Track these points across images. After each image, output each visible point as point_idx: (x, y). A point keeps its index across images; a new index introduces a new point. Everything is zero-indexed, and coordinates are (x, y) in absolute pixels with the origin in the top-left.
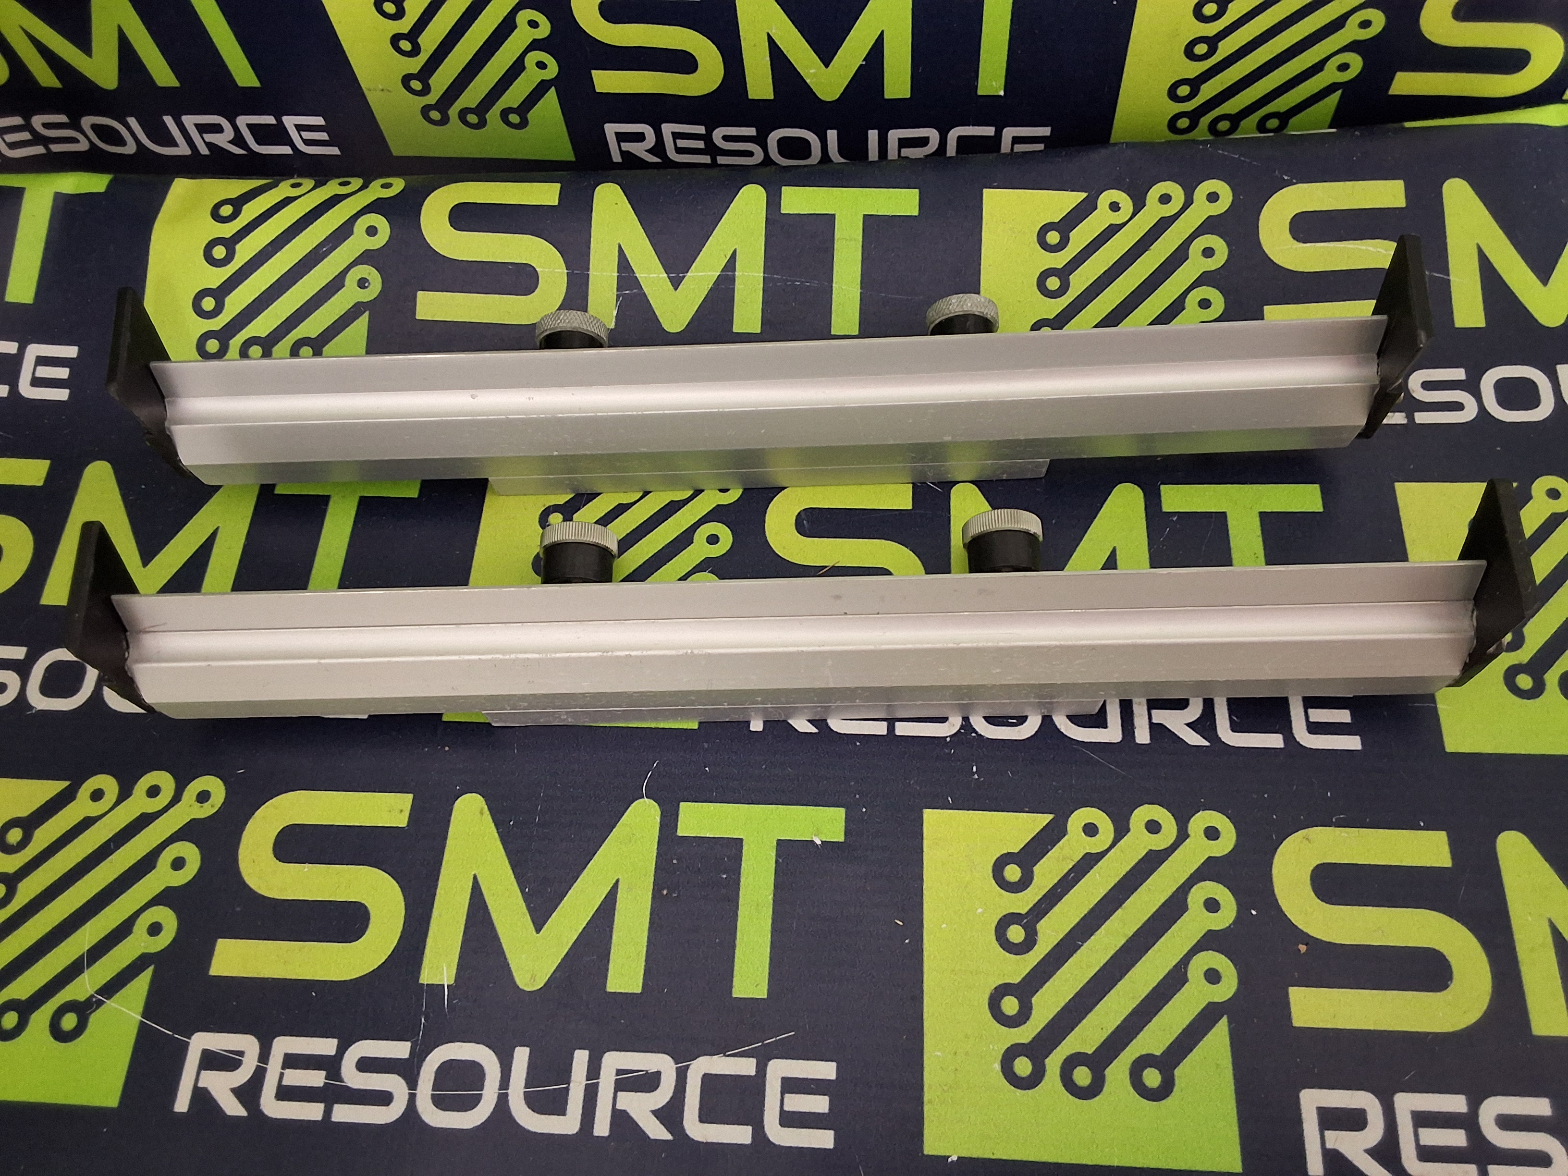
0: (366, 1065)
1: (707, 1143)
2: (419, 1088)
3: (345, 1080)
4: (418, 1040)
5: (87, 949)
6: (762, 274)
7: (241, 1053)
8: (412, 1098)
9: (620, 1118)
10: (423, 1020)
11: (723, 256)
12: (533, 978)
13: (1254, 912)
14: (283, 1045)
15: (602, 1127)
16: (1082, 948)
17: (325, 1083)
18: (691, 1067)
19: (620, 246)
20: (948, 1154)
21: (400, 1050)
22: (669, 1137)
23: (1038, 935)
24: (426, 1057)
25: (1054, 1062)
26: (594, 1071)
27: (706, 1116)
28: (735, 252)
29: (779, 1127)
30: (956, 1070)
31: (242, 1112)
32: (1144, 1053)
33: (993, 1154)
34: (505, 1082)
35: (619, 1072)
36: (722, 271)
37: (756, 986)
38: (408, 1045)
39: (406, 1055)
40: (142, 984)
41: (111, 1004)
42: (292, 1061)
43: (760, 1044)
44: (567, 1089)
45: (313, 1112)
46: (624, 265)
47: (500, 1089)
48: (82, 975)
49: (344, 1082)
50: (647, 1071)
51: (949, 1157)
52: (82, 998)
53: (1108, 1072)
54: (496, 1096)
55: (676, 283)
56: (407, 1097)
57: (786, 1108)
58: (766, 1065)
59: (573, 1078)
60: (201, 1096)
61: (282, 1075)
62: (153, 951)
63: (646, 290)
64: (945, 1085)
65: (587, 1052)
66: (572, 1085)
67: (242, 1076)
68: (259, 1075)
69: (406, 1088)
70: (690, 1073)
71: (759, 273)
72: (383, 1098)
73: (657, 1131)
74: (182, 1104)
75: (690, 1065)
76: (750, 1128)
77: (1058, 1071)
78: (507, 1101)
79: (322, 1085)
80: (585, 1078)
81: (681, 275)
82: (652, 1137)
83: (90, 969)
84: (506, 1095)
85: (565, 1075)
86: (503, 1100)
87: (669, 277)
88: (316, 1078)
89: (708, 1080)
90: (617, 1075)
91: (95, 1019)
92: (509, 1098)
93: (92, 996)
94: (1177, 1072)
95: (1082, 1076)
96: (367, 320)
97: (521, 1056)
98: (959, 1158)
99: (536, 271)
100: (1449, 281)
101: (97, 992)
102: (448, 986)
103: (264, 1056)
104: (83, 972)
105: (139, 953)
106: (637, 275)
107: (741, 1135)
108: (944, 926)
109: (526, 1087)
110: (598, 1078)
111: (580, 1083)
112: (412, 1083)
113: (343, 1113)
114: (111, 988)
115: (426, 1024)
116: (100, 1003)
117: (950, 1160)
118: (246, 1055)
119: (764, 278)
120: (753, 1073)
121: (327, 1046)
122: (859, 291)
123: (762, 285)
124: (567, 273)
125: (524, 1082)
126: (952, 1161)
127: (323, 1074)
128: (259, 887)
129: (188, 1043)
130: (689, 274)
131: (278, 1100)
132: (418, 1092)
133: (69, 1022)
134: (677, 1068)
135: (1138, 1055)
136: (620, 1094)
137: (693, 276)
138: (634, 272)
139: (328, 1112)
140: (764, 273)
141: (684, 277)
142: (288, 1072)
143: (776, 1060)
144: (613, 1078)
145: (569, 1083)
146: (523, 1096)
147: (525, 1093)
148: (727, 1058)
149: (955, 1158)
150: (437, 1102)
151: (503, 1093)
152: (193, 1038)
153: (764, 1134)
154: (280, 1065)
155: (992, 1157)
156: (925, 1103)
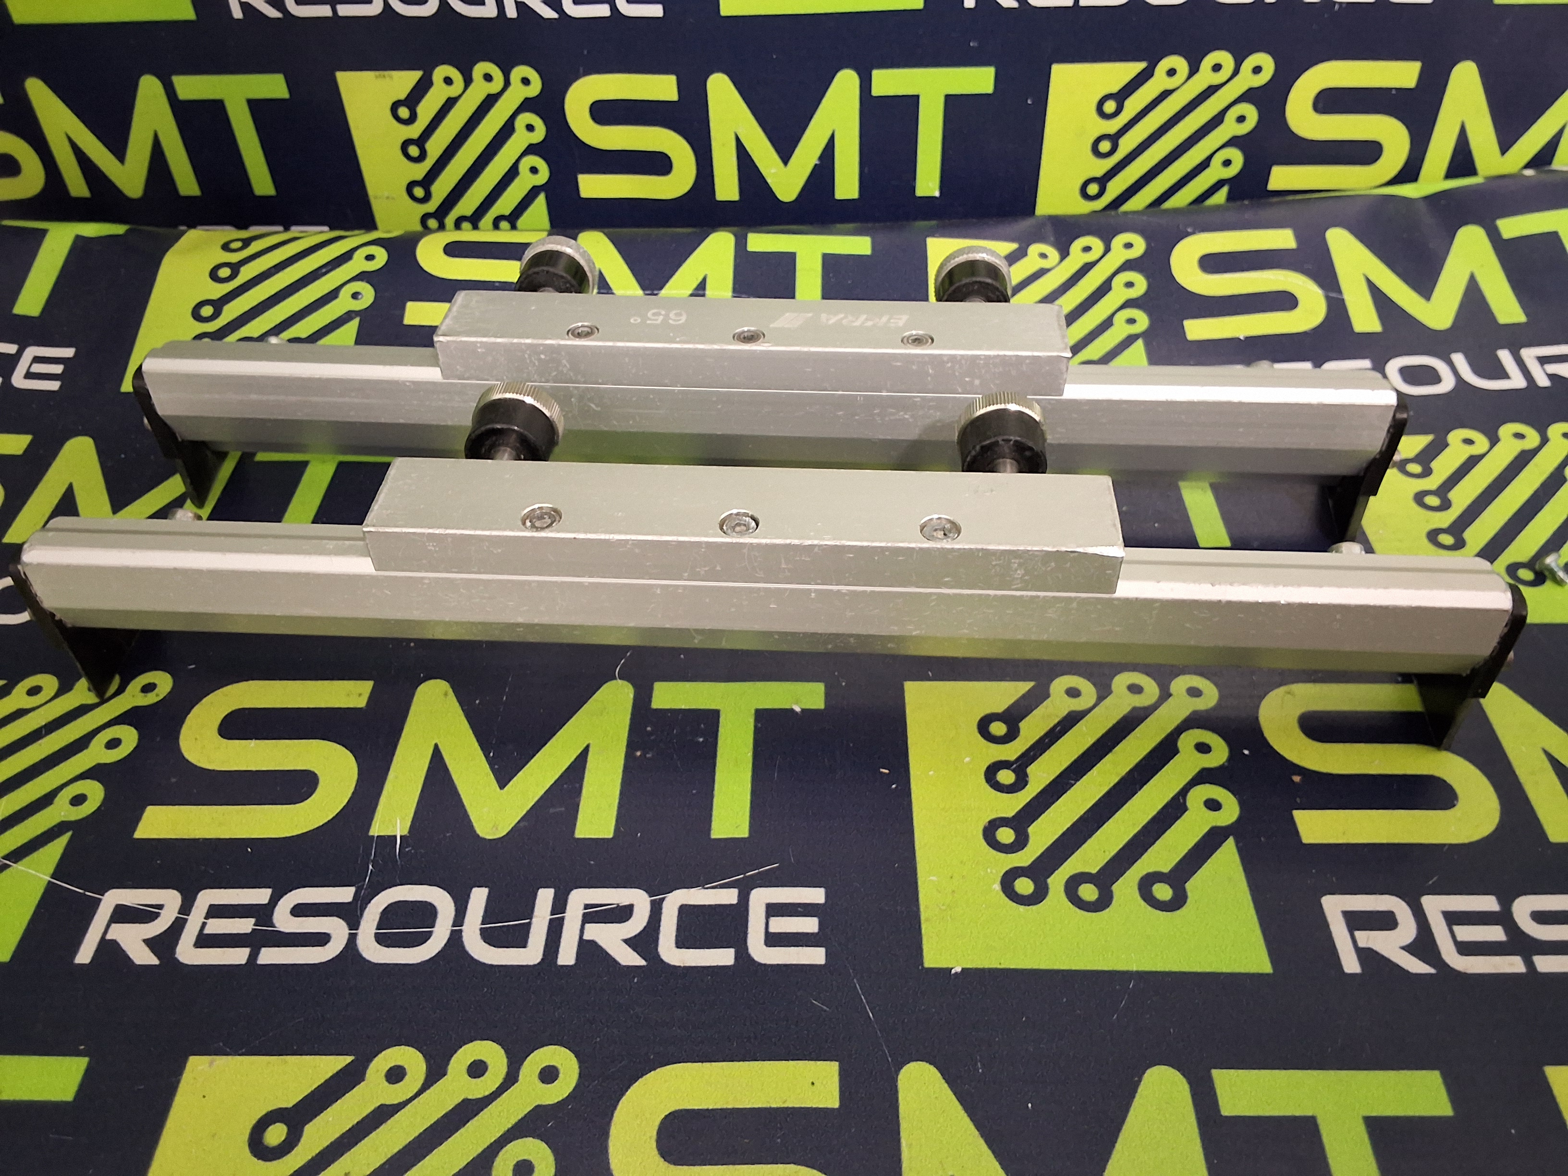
0: (302, 910)
1: (685, 967)
2: (361, 927)
3: (277, 925)
4: (364, 885)
6: (730, 293)
7: (161, 907)
8: (352, 938)
9: (588, 947)
10: (371, 867)
11: (694, 279)
12: (496, 827)
13: (1246, 752)
14: (209, 897)
15: (567, 956)
16: (1074, 786)
17: (254, 930)
18: (667, 899)
19: (600, 270)
20: (950, 966)
21: (345, 894)
22: (643, 963)
23: (1029, 776)
24: (371, 900)
25: (1057, 881)
26: (559, 906)
27: (682, 942)
28: (706, 276)
29: (764, 947)
30: (953, 891)
31: (154, 961)
32: (1151, 870)
33: (1000, 964)
34: (459, 919)
35: (587, 906)
36: (695, 288)
37: (737, 827)
38: (352, 890)
39: (349, 899)
40: (56, 849)
41: (17, 867)
42: (218, 911)
43: (743, 876)
44: (529, 924)
45: (238, 956)
46: (603, 284)
47: (453, 926)
49: (275, 927)
50: (618, 904)
51: (952, 969)
53: (1115, 888)
54: (448, 932)
55: (651, 297)
56: (347, 936)
57: (772, 930)
58: (748, 894)
59: (536, 913)
60: (107, 947)
61: (204, 925)
62: (73, 819)
64: (943, 905)
65: (551, 891)
66: (534, 920)
67: (159, 926)
68: (178, 927)
69: (347, 929)
70: (665, 905)
73: (629, 958)
74: (85, 955)
75: (663, 899)
76: (732, 951)
77: (1062, 889)
78: (461, 937)
79: (249, 931)
80: (549, 914)
81: (656, 291)
82: (624, 964)
84: (460, 931)
85: (527, 911)
86: (456, 938)
87: (645, 293)
88: (245, 926)
89: (685, 911)
90: (585, 909)
92: (463, 934)
94: (1189, 886)
95: (1089, 892)
96: (356, 324)
97: (479, 897)
98: (963, 969)
100: (1343, 300)
102: (401, 837)
103: (186, 908)
105: (56, 822)
107: (722, 957)
108: (931, 773)
109: (482, 924)
110: (564, 913)
111: (544, 918)
112: (354, 923)
113: (269, 956)
114: (21, 853)
115: (374, 870)
117: (953, 971)
118: (165, 908)
119: (733, 296)
120: (734, 902)
121: (260, 896)
125: (481, 919)
126: (956, 973)
127: (253, 921)
128: (199, 761)
129: (101, 900)
130: (663, 292)
131: (197, 948)
132: (360, 931)
134: (652, 901)
135: (1145, 873)
136: (587, 926)
137: (666, 293)
139: (254, 956)
140: (733, 292)
141: (659, 292)
142: (210, 921)
143: (758, 889)
144: (581, 912)
145: (531, 919)
146: (478, 932)
147: (481, 929)
148: (706, 890)
149: (959, 969)
150: (381, 939)
151: (455, 930)
152: (107, 894)
153: (749, 956)
154: (204, 915)
155: (999, 967)
156: (922, 921)
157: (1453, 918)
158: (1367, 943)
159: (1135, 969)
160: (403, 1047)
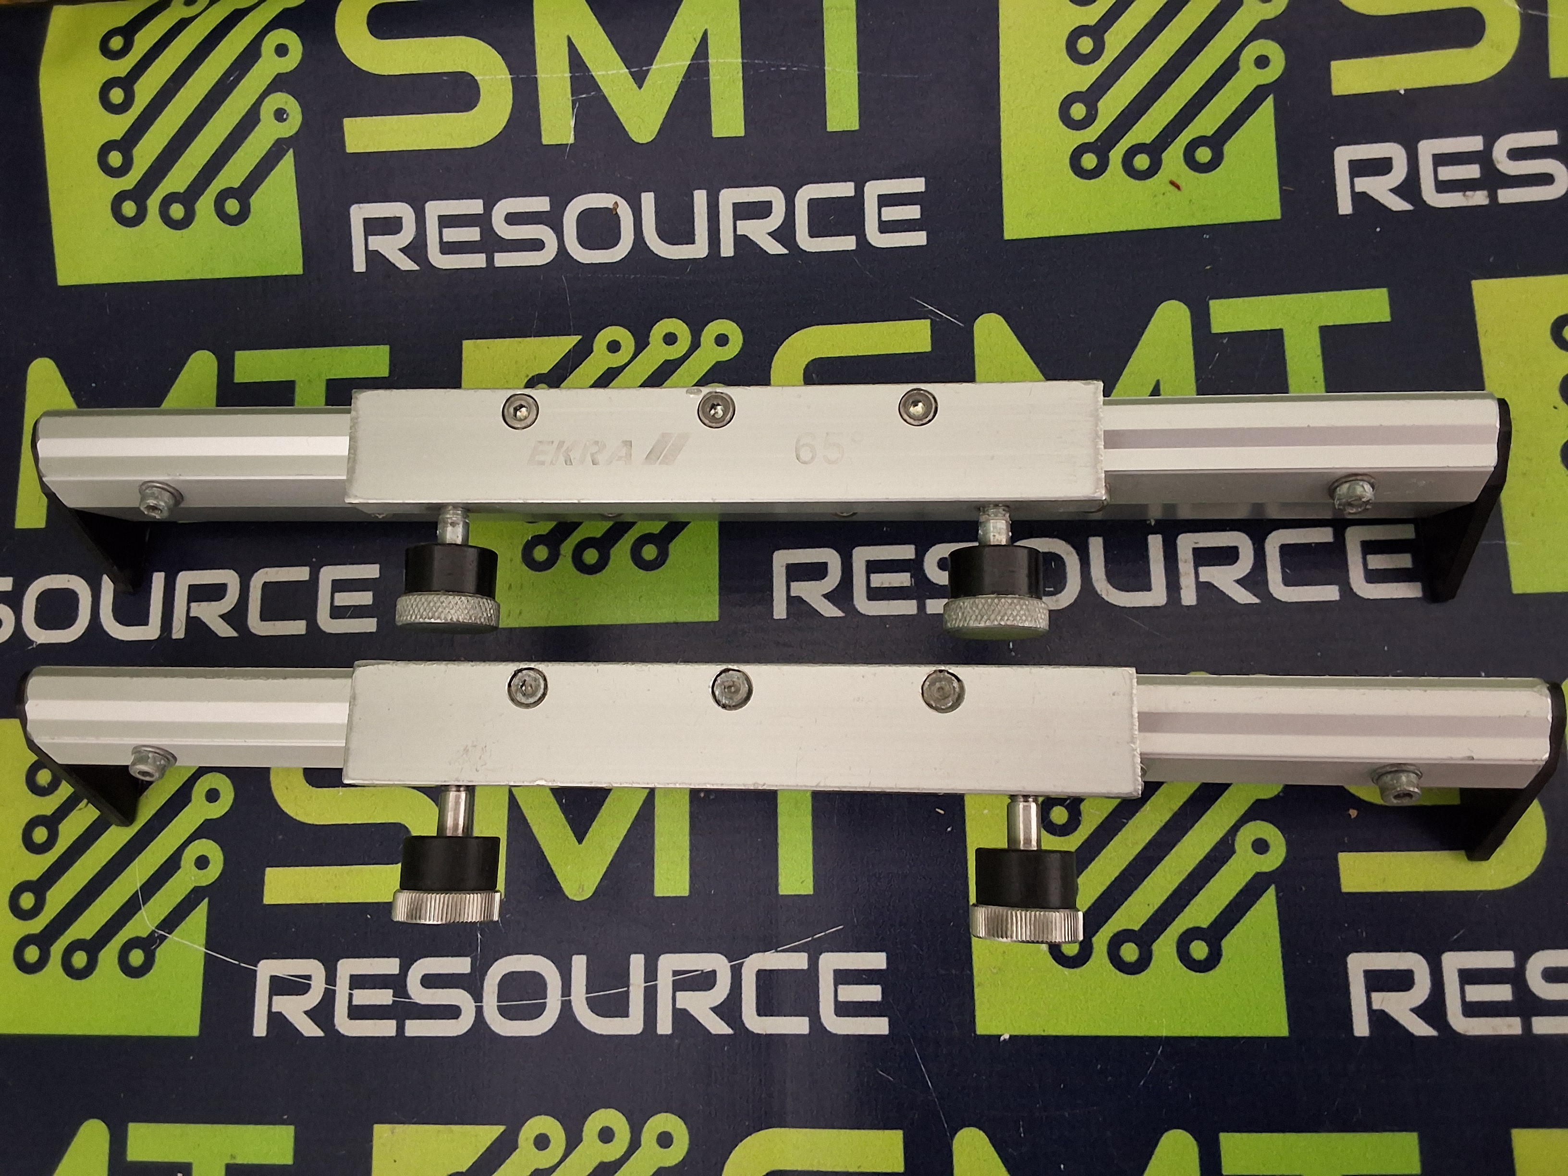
0: (430, 981)
1: (766, 1034)
2: (484, 1000)
3: (412, 997)
4: (476, 955)
5: (139, 885)
6: (740, 60)
7: (309, 977)
8: (479, 1011)
9: (681, 1017)
10: (479, 936)
11: (692, 40)
12: (582, 887)
14: (347, 967)
15: (665, 1026)
16: (1127, 825)
17: (394, 1001)
18: (745, 964)
19: (569, 39)
20: (999, 1034)
21: (461, 965)
22: (730, 1031)
23: (1082, 815)
24: (487, 972)
25: (1101, 940)
26: (651, 973)
27: (763, 1010)
28: (705, 33)
29: (835, 1016)
30: (1004, 952)
31: (318, 1032)
32: (1191, 926)
33: (1044, 1031)
34: (566, 989)
35: (676, 973)
36: (693, 59)
37: (802, 882)
38: (467, 961)
39: (467, 970)
40: (199, 916)
41: (173, 938)
42: (358, 982)
43: (810, 939)
44: (627, 992)
45: (386, 1028)
46: (576, 63)
47: (562, 997)
48: (140, 912)
49: (410, 998)
50: (702, 971)
51: (1000, 1036)
52: (144, 934)
53: (1155, 947)
54: (560, 1003)
55: (640, 79)
56: (474, 1010)
57: (840, 999)
58: (817, 959)
59: (631, 981)
60: (276, 1020)
61: (351, 995)
62: (204, 884)
63: (606, 91)
64: (994, 968)
65: (642, 956)
66: (631, 988)
67: (313, 998)
68: (329, 997)
69: (472, 1001)
70: (744, 970)
71: (737, 58)
72: (452, 1012)
73: (718, 1027)
75: (743, 963)
76: (806, 1019)
77: (1105, 949)
78: (571, 1008)
79: (390, 1003)
80: (643, 981)
81: (644, 68)
82: (713, 1032)
83: (146, 906)
84: (570, 1001)
85: (624, 979)
86: (566, 1006)
87: (631, 73)
88: (384, 997)
89: (763, 976)
90: (674, 976)
91: (161, 953)
92: (573, 1004)
93: (154, 932)
94: (1225, 943)
95: (1130, 952)
96: (292, 159)
97: (579, 963)
98: (1011, 1036)
99: (476, 80)
100: (1546, 20)
101: (158, 927)
103: (331, 978)
104: (140, 909)
105: (191, 887)
106: (594, 74)
107: (799, 1025)
108: (986, 811)
109: (587, 993)
110: (656, 980)
111: (639, 986)
112: (478, 997)
113: (415, 1028)
114: (171, 922)
115: (482, 940)
116: (163, 939)
117: (1002, 1038)
118: (313, 978)
119: (743, 64)
120: (806, 967)
121: (390, 966)
122: (857, 72)
123: (741, 75)
124: (512, 79)
125: (585, 988)
126: (1005, 1040)
127: (390, 992)
128: (297, 814)
129: (256, 971)
130: (654, 67)
131: (352, 1019)
132: (484, 1004)
133: (137, 957)
134: (731, 966)
135: (1185, 929)
136: (678, 994)
137: (658, 69)
138: (589, 71)
139: (401, 1028)
140: (743, 58)
141: (648, 71)
142: (356, 992)
143: (826, 954)
144: (670, 979)
145: (628, 987)
146: (585, 1002)
147: (587, 998)
148: (779, 954)
149: (1007, 1036)
150: (505, 1012)
151: (566, 1000)
152: (259, 965)
153: (821, 1024)
154: (348, 986)
155: (1043, 1034)
156: (975, 986)
157: (1468, 977)
158: (1381, 1005)
159: (1164, 1035)
160: (543, 1116)
